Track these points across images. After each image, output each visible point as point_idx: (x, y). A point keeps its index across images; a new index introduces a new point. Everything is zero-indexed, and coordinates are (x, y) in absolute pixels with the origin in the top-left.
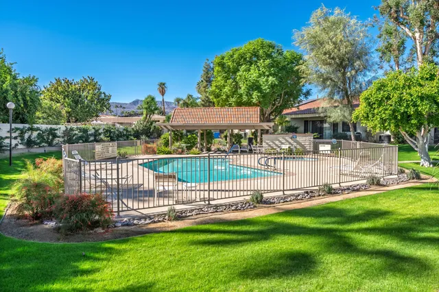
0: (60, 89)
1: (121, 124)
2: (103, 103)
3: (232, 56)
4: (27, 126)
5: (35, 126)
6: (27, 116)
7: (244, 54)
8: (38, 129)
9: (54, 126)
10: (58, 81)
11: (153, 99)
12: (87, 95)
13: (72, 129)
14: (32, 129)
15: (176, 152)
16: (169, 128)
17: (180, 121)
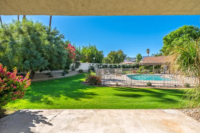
0: (112, 54)
1: (129, 64)
2: (124, 57)
3: (170, 35)
4: (100, 64)
5: (102, 64)
6: (100, 61)
7: (176, 33)
8: (102, 65)
9: (107, 64)
10: (111, 51)
11: (140, 55)
12: (119, 55)
13: (112, 65)
14: (101, 65)
15: (144, 73)
16: (142, 64)
17: (146, 62)
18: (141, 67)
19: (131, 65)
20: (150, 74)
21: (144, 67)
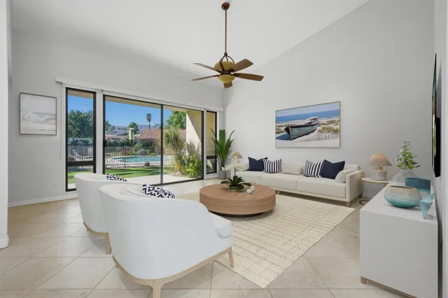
11: (135, 124)
15: (141, 154)
16: (138, 140)
17: (145, 137)
21: (141, 145)
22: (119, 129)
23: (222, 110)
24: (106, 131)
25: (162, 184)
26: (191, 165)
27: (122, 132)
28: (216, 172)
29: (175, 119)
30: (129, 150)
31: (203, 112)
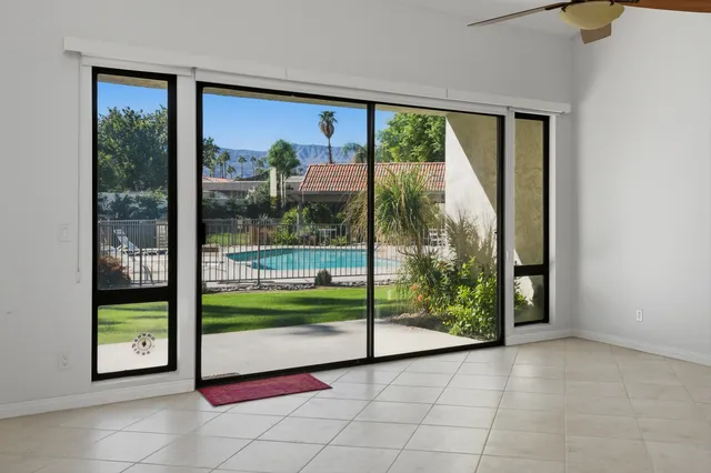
0: (117, 127)
10: (114, 112)
13: (127, 200)
15: (305, 240)
16: (298, 198)
17: (317, 187)
18: (293, 213)
19: (239, 201)
20: (334, 247)
21: (305, 211)
22: (243, 160)
23: (567, 108)
24: (205, 168)
25: (371, 360)
26: (463, 292)
27: (251, 169)
28: (546, 319)
29: (407, 130)
30: (269, 227)
31: (501, 119)
